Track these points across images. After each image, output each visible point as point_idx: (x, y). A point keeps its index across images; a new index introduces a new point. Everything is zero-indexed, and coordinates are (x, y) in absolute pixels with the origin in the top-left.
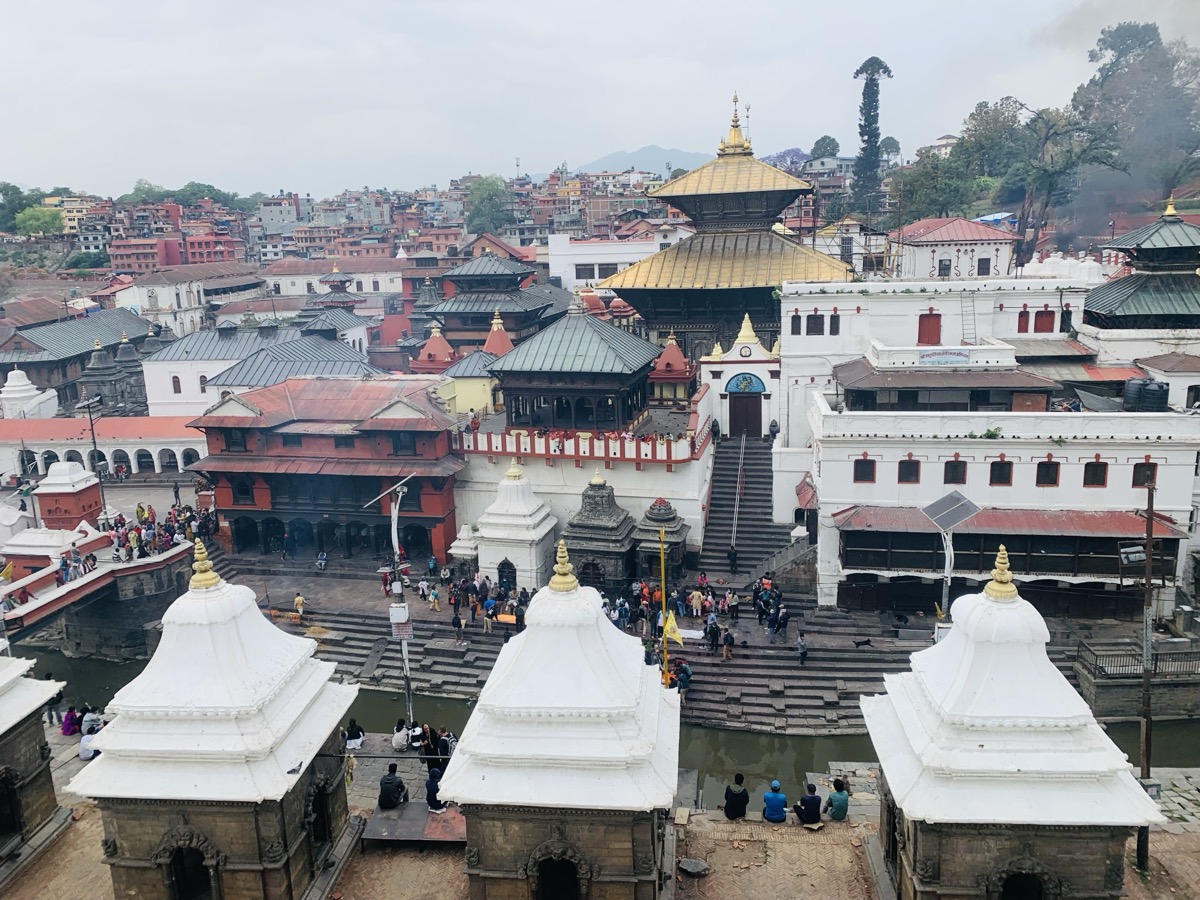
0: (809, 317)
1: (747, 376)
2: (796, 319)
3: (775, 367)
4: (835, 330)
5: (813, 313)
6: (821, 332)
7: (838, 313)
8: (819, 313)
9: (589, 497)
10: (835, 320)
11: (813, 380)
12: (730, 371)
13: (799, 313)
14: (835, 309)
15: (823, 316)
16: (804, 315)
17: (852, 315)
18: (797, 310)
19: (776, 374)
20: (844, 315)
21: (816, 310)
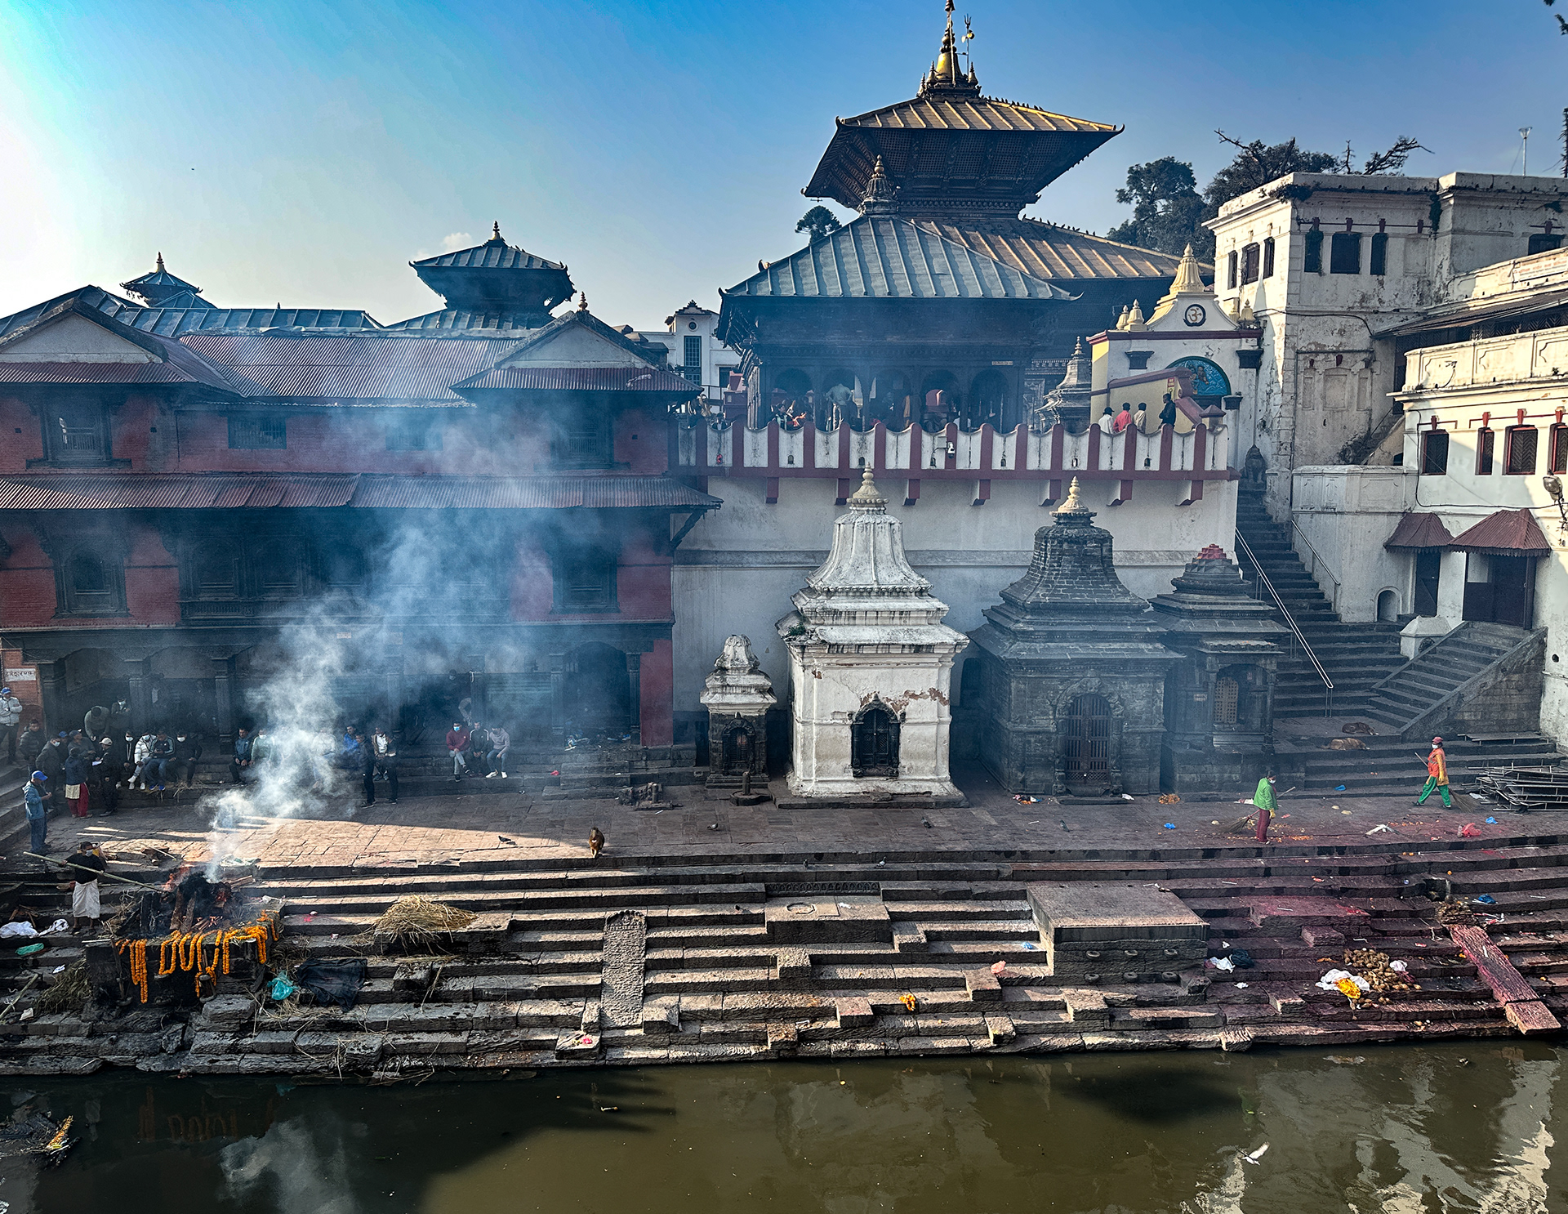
0: (1336, 237)
1: (1197, 363)
2: (1313, 242)
3: (1248, 345)
4: (1378, 268)
5: (1344, 228)
6: (1355, 270)
7: (1387, 230)
8: (1355, 229)
9: (1070, 540)
10: (1380, 241)
11: (1339, 361)
12: (1167, 353)
13: (1322, 228)
14: (1383, 224)
15: (1358, 236)
16: (1329, 230)
17: (1408, 237)
18: (1316, 222)
19: (1252, 360)
20: (1396, 236)
21: (1350, 223)
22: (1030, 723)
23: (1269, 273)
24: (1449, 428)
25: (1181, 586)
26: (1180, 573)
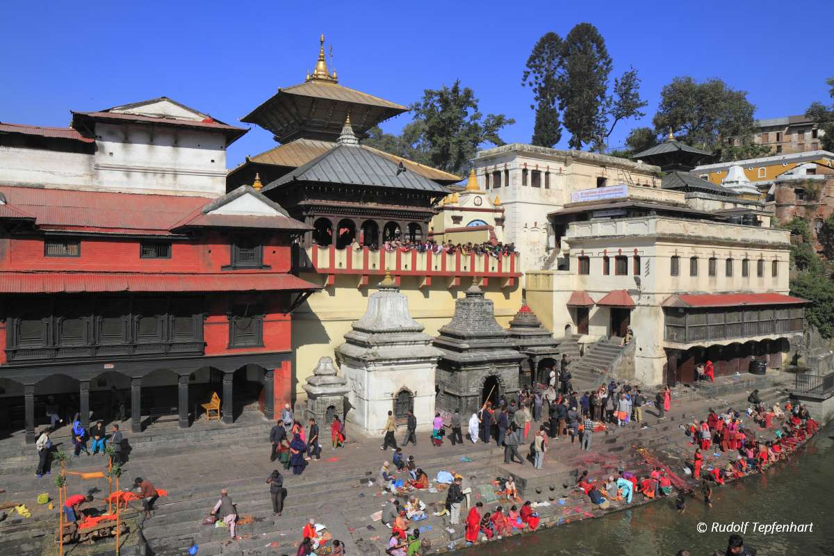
0: (533, 171)
1: (479, 223)
2: (525, 172)
3: (499, 215)
4: (547, 186)
5: (535, 169)
6: (540, 185)
7: (550, 171)
8: (539, 169)
10: (547, 174)
11: (536, 224)
12: (468, 217)
13: (528, 168)
14: (548, 168)
15: (540, 172)
16: (530, 169)
17: (557, 174)
18: (525, 164)
19: (500, 221)
20: (553, 173)
21: (537, 166)
22: (468, 391)
23: (507, 184)
24: (590, 255)
25: (513, 325)
26: (512, 319)
